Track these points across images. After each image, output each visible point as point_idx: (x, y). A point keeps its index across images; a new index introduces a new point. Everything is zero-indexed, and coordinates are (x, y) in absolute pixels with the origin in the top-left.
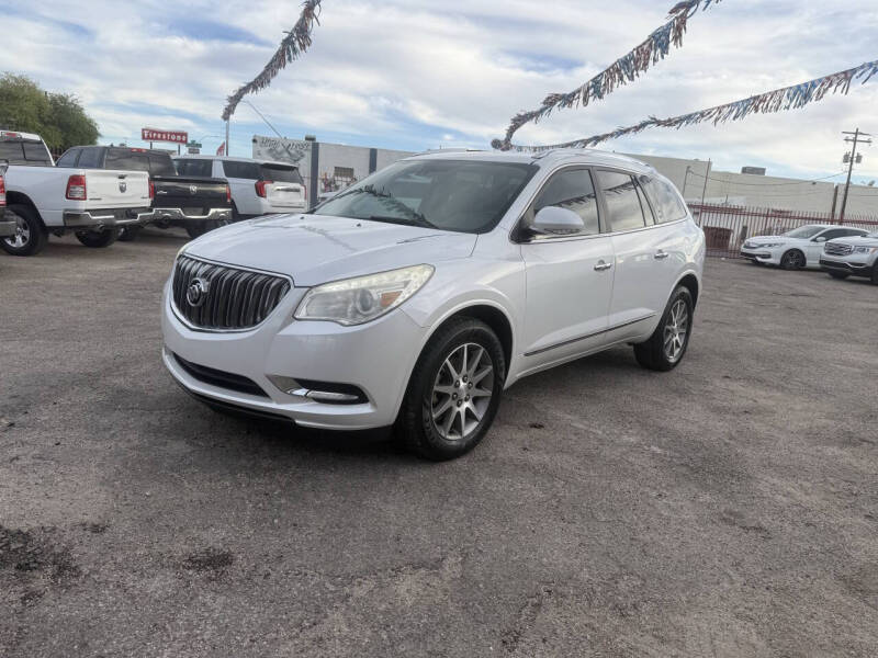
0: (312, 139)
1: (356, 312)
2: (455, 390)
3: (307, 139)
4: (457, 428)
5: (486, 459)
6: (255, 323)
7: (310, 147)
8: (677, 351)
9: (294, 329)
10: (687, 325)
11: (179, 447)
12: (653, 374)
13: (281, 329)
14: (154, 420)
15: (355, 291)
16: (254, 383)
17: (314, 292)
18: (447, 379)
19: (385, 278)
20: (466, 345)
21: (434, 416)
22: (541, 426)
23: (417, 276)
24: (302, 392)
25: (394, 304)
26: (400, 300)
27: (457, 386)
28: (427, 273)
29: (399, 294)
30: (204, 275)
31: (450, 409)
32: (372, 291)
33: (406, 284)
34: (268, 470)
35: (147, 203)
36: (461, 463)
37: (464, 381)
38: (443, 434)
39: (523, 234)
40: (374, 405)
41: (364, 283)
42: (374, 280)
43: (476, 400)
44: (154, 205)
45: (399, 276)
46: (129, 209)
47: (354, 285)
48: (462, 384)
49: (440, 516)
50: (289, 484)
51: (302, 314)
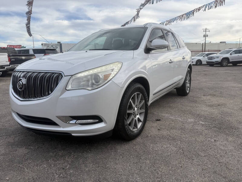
0: (60, 43)
1: (93, 84)
2: (134, 111)
3: (58, 43)
4: (136, 126)
5: (147, 136)
6: (49, 94)
7: (59, 45)
8: (188, 89)
9: (67, 95)
10: (190, 80)
11: (22, 151)
12: (183, 97)
13: (61, 95)
14: (11, 140)
15: (91, 75)
16: (52, 120)
17: (74, 77)
18: (131, 107)
19: (104, 68)
20: (136, 93)
21: (128, 123)
22: (159, 120)
23: (116, 67)
24: (73, 122)
25: (109, 79)
26: (111, 77)
27: (134, 110)
28: (120, 65)
29: (111, 74)
30: (24, 77)
31: (133, 119)
32: (99, 74)
33: (113, 70)
34: (62, 156)
35: (8, 63)
36: (139, 139)
37: (136, 107)
38: (131, 129)
39: (148, 50)
40: (106, 123)
41: (95, 71)
42: (99, 70)
43: (140, 114)
44: (10, 64)
45: (109, 67)
46: (2, 66)
47: (91, 72)
48: (136, 109)
49: (141, 167)
50: (72, 162)
51: (69, 87)
